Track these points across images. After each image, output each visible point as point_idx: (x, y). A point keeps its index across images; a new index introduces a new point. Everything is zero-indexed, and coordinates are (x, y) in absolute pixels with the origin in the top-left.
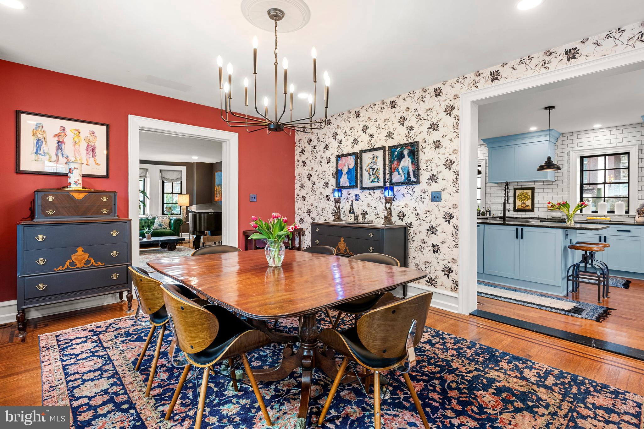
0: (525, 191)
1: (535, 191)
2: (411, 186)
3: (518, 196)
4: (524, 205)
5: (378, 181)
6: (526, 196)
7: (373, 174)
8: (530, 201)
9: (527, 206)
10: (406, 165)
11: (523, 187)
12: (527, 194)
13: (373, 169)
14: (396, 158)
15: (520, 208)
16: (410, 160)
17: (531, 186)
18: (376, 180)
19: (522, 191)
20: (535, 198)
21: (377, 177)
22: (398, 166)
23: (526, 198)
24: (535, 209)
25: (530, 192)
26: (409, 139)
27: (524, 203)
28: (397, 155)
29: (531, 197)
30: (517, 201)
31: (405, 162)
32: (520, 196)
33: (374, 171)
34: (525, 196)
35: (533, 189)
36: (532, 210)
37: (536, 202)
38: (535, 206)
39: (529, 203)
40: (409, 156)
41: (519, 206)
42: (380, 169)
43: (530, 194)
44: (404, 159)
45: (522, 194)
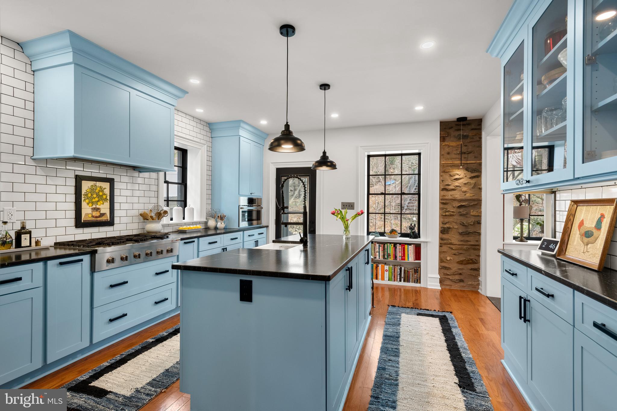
0: (99, 184)
1: (117, 185)
3: (86, 195)
4: (96, 214)
6: (101, 194)
8: (107, 204)
9: (102, 215)
11: (94, 175)
12: (102, 189)
15: (89, 218)
17: (109, 176)
19: (92, 183)
20: (117, 199)
23: (101, 198)
24: (116, 220)
25: (106, 186)
27: (98, 209)
29: (108, 198)
30: (84, 204)
32: (89, 195)
34: (98, 195)
35: (111, 181)
36: (110, 223)
37: (116, 206)
38: (117, 213)
39: (105, 208)
41: (87, 214)
43: (107, 191)
45: (92, 190)
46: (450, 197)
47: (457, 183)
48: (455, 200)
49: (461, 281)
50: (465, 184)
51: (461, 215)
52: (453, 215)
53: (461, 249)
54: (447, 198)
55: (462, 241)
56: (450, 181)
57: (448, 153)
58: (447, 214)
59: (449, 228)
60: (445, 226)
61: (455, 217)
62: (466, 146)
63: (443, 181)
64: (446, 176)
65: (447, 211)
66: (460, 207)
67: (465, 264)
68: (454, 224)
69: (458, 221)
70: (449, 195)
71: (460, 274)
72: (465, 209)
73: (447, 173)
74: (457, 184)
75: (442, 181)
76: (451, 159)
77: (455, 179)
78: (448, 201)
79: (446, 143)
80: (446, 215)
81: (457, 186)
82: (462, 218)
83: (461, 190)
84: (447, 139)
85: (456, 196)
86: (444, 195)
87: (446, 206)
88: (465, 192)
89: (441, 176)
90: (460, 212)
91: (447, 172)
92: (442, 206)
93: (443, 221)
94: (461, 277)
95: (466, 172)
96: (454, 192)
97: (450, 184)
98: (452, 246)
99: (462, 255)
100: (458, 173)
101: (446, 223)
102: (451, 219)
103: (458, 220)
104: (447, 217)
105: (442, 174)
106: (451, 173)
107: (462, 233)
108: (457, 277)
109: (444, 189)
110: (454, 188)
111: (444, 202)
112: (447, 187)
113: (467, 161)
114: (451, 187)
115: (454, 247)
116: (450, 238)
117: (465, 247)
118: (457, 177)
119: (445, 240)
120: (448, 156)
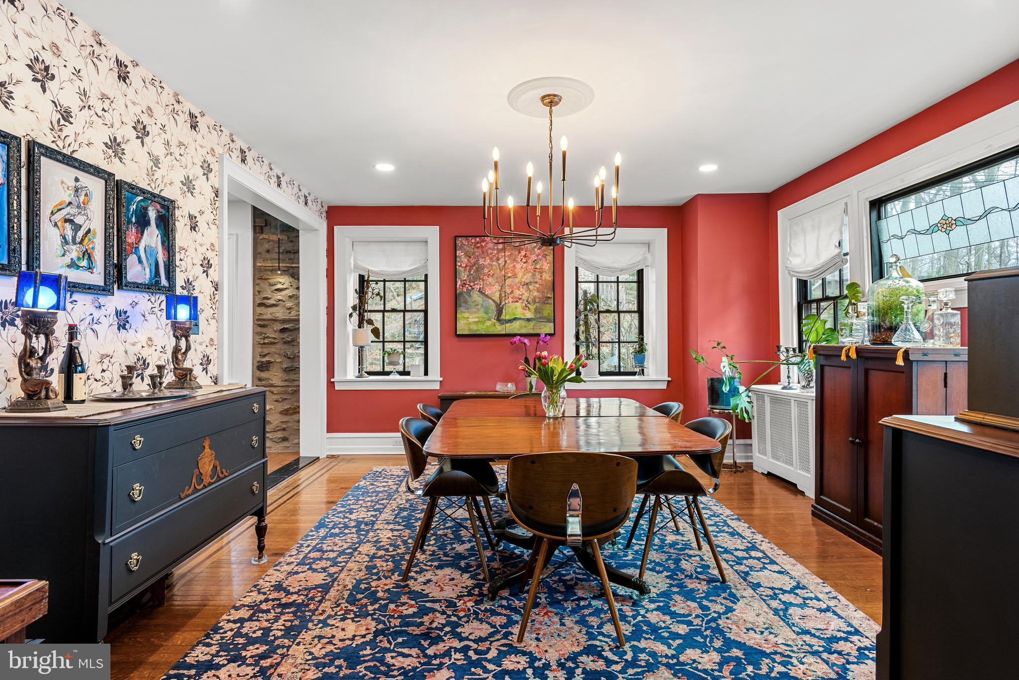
2: (157, 296)
5: (90, 268)
7: (74, 242)
10: (153, 245)
13: (77, 228)
14: (134, 220)
16: (159, 236)
18: (84, 263)
21: (88, 255)
22: (139, 240)
26: (153, 185)
28: (135, 211)
31: (151, 235)
33: (80, 234)
40: (157, 226)
42: (95, 234)
44: (149, 229)
46: (269, 317)
47: (279, 296)
48: (275, 320)
49: (285, 439)
50: (290, 297)
51: (285, 343)
52: (274, 343)
53: (286, 393)
54: (265, 317)
55: (286, 380)
56: (269, 292)
57: (268, 251)
58: (266, 341)
59: (269, 362)
60: (264, 360)
61: (278, 346)
62: (292, 241)
63: (259, 292)
64: (264, 285)
65: (266, 337)
66: (283, 330)
67: (291, 415)
68: (277, 356)
69: (282, 352)
70: (269, 312)
71: (284, 429)
72: (290, 333)
73: (265, 281)
74: (280, 298)
75: (257, 292)
76: (271, 260)
77: (276, 290)
78: (266, 323)
79: (265, 236)
80: (264, 344)
81: (279, 300)
82: (286, 346)
83: (284, 306)
84: (266, 229)
85: (277, 315)
86: (261, 314)
87: (264, 330)
88: (290, 308)
89: (255, 284)
90: (283, 338)
91: (265, 279)
92: (259, 329)
93: (262, 352)
94: (285, 434)
95: (291, 279)
96: (276, 308)
97: (269, 296)
98: (272, 389)
99: (286, 401)
100: (281, 280)
101: (265, 356)
102: (272, 349)
103: (281, 350)
104: (266, 346)
105: (258, 281)
106: (271, 281)
107: (286, 368)
108: (280, 435)
109: (261, 303)
110: (275, 302)
111: (260, 324)
112: (265, 301)
113: (293, 263)
114: (271, 302)
115: (275, 390)
116: (270, 377)
117: (290, 389)
118: (279, 286)
119: (264, 380)
120: (268, 256)
